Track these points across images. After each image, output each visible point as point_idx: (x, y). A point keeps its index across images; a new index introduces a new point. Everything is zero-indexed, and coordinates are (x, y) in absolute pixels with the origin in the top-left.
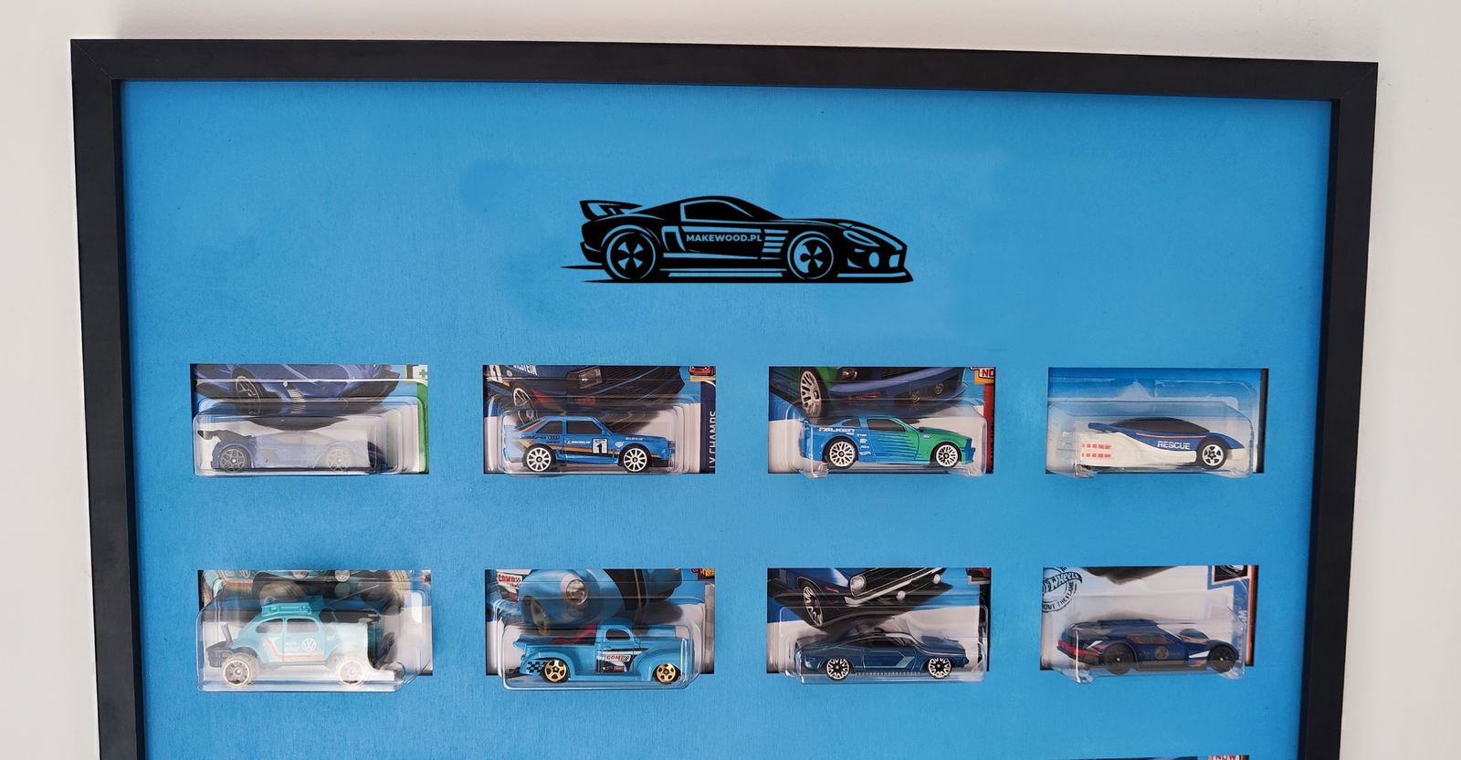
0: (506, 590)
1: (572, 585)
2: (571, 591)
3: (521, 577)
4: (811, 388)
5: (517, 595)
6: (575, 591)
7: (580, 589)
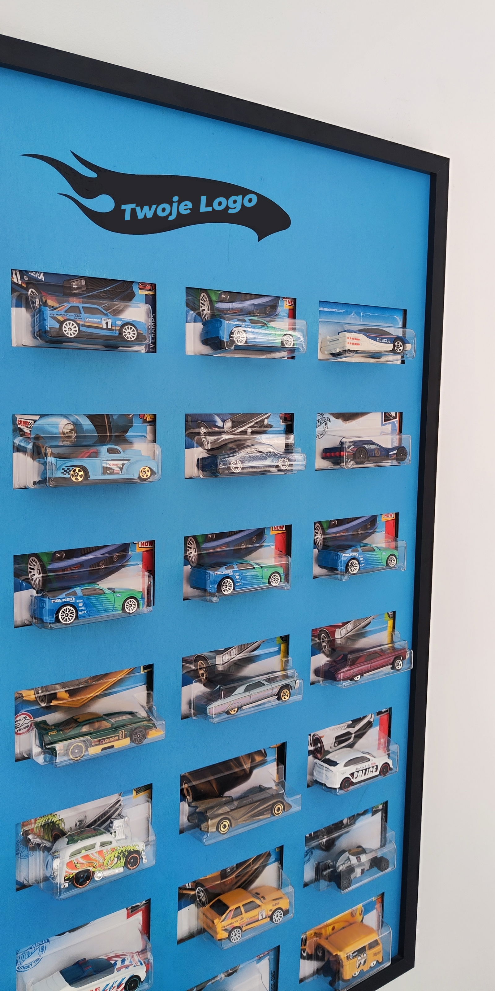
0: (23, 431)
1: (66, 427)
2: (65, 431)
3: (33, 422)
4: (205, 303)
5: (30, 434)
6: (68, 431)
7: (71, 430)
